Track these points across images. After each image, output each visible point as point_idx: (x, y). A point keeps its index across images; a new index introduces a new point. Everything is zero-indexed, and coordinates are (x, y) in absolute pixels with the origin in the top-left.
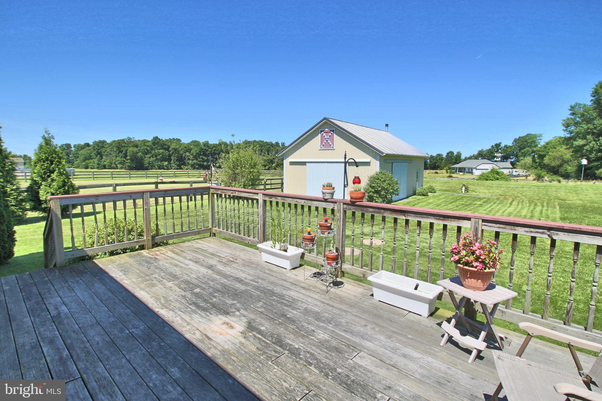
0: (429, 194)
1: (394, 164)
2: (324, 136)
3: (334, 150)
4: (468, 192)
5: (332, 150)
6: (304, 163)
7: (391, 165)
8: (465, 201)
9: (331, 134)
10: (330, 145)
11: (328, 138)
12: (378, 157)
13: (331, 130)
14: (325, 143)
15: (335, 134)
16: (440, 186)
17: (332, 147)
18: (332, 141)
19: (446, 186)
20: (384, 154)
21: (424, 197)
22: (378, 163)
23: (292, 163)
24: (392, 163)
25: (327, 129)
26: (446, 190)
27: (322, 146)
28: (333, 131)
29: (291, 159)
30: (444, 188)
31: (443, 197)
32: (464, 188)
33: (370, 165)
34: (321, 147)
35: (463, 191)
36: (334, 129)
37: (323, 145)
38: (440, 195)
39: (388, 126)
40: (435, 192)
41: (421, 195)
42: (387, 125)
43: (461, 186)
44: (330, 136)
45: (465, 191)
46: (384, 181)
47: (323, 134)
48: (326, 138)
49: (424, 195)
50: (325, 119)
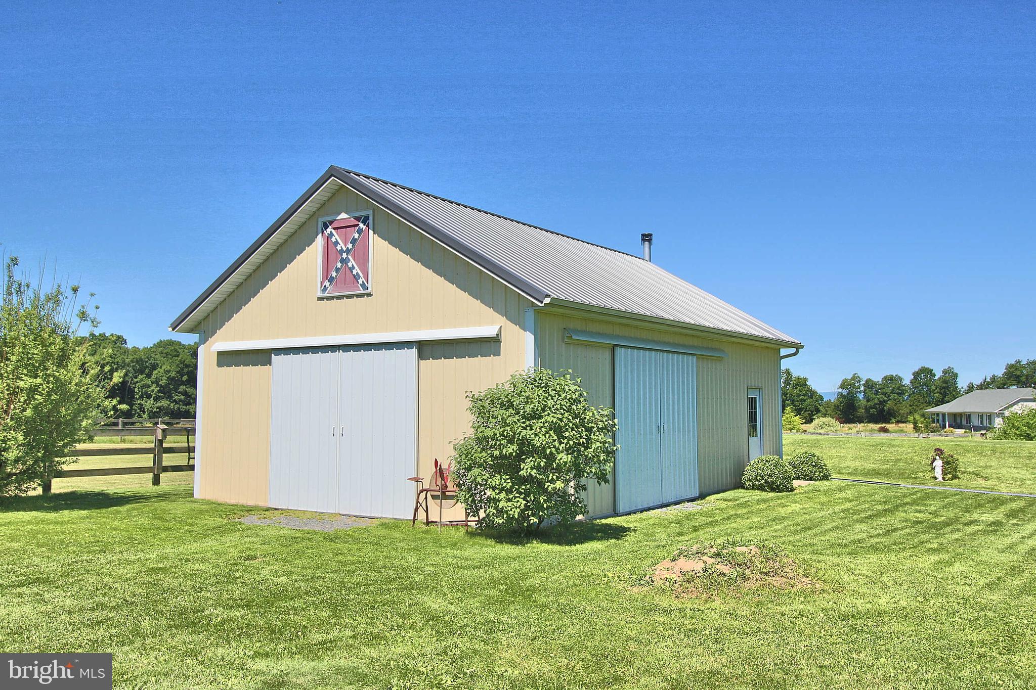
0: (796, 483)
1: (620, 352)
2: (337, 243)
3: (369, 295)
4: (955, 477)
5: (359, 296)
6: (261, 357)
7: (607, 355)
8: (933, 508)
9: (360, 231)
10: (356, 277)
11: (348, 251)
12: (530, 316)
13: (358, 219)
14: (337, 270)
15: (371, 232)
16: (855, 458)
17: (363, 285)
18: (363, 262)
19: (878, 456)
20: (547, 300)
21: (772, 494)
22: (529, 339)
23: (227, 358)
24: (614, 348)
25: (343, 216)
26: (876, 473)
27: (327, 284)
28: (365, 220)
29: (223, 341)
30: (869, 466)
31: (849, 494)
32: (938, 463)
33: (497, 353)
34: (325, 288)
35: (938, 473)
36: (370, 213)
37: (331, 280)
38: (840, 489)
39: (650, 241)
40: (826, 477)
41: (761, 488)
42: (647, 238)
43: (932, 454)
44: (354, 241)
45: (944, 473)
46: (535, 416)
47: (331, 235)
48: (342, 251)
49: (773, 488)
50: (332, 172)
